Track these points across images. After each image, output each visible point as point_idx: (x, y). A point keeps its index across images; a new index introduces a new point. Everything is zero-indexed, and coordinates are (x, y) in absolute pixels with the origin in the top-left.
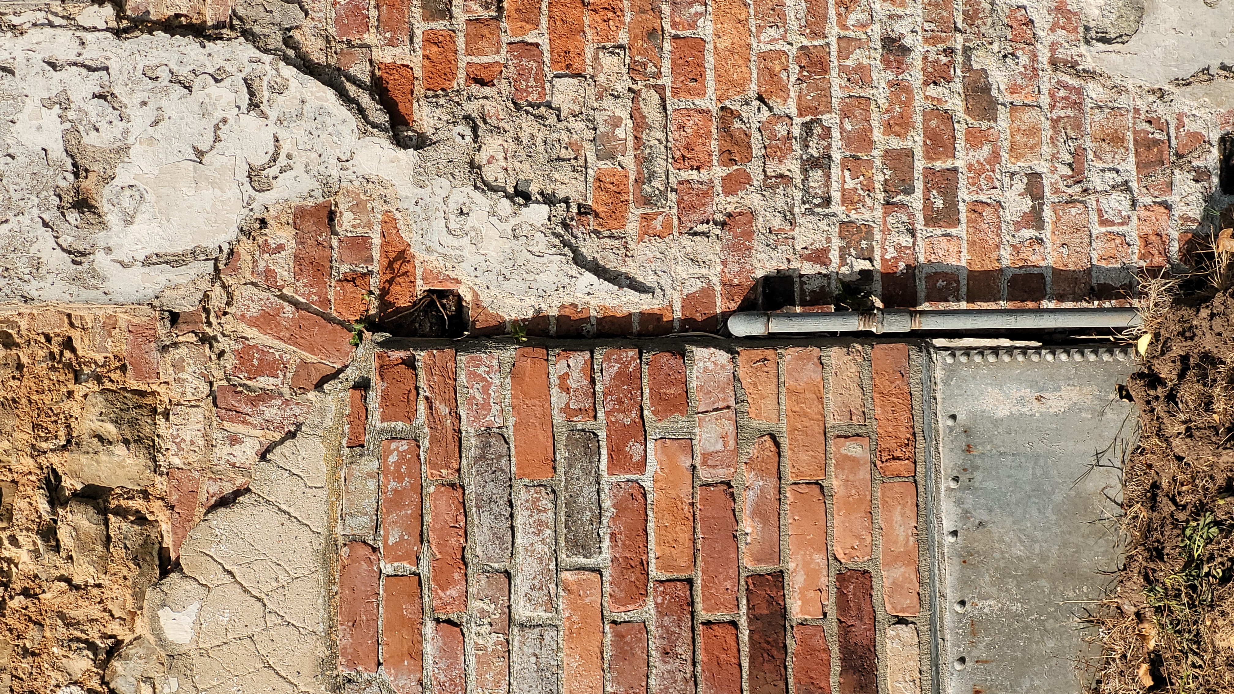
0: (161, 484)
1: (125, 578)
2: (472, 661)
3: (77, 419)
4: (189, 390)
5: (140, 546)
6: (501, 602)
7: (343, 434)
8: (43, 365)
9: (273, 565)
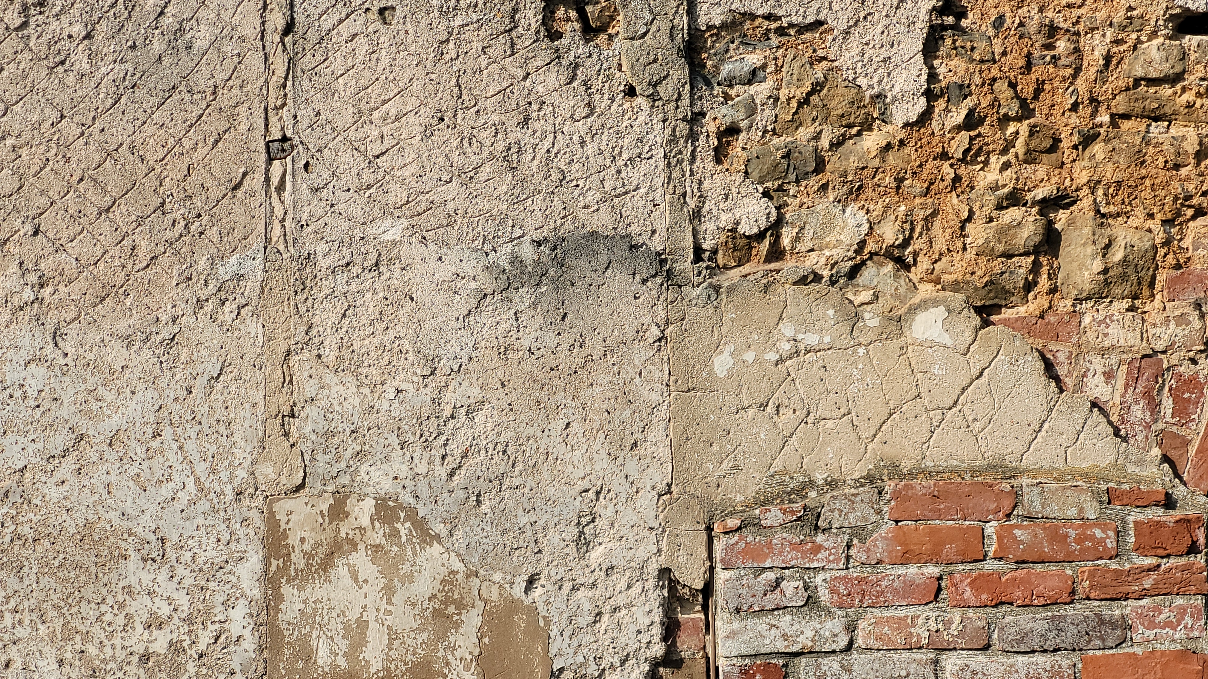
0: (1065, 305)
1: (973, 273)
2: (901, 613)
3: (1126, 222)
4: (1158, 331)
5: (1004, 286)
6: (960, 641)
7: (1120, 483)
8: (1180, 190)
9: (989, 416)
